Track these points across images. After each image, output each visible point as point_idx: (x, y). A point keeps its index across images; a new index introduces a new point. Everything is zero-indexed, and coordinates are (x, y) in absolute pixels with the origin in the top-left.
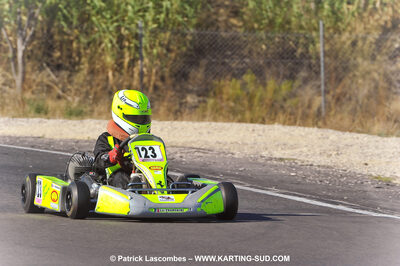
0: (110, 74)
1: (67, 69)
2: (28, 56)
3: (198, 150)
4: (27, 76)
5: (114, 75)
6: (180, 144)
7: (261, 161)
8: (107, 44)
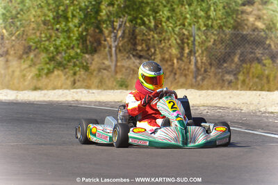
0: (175, 61)
1: (146, 58)
2: (119, 49)
3: (220, 108)
4: (119, 64)
5: (178, 62)
6: (209, 104)
7: (259, 114)
8: (173, 41)
